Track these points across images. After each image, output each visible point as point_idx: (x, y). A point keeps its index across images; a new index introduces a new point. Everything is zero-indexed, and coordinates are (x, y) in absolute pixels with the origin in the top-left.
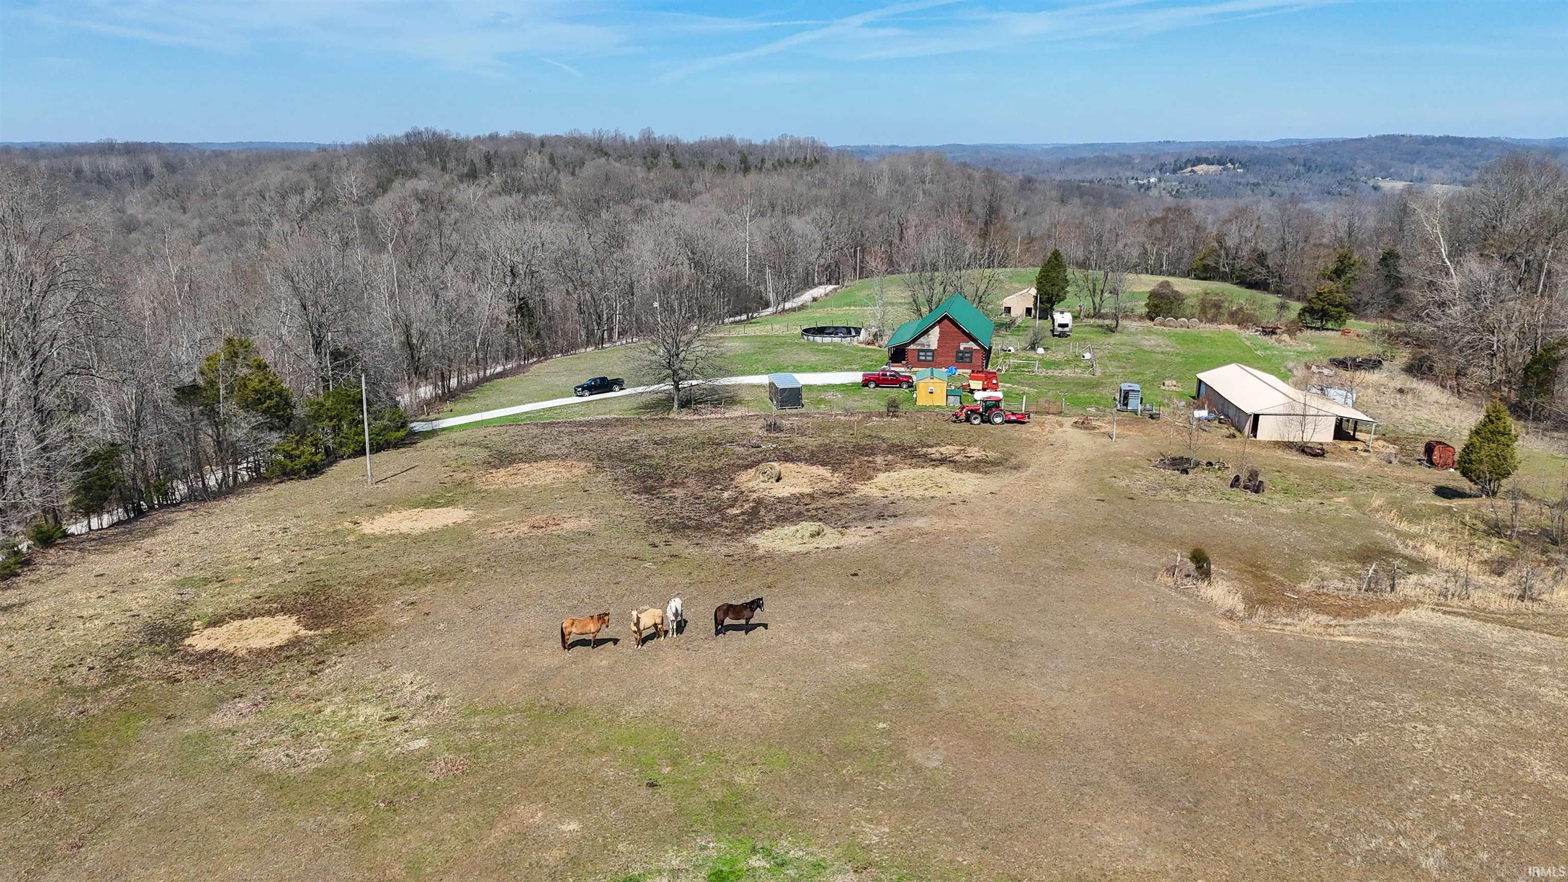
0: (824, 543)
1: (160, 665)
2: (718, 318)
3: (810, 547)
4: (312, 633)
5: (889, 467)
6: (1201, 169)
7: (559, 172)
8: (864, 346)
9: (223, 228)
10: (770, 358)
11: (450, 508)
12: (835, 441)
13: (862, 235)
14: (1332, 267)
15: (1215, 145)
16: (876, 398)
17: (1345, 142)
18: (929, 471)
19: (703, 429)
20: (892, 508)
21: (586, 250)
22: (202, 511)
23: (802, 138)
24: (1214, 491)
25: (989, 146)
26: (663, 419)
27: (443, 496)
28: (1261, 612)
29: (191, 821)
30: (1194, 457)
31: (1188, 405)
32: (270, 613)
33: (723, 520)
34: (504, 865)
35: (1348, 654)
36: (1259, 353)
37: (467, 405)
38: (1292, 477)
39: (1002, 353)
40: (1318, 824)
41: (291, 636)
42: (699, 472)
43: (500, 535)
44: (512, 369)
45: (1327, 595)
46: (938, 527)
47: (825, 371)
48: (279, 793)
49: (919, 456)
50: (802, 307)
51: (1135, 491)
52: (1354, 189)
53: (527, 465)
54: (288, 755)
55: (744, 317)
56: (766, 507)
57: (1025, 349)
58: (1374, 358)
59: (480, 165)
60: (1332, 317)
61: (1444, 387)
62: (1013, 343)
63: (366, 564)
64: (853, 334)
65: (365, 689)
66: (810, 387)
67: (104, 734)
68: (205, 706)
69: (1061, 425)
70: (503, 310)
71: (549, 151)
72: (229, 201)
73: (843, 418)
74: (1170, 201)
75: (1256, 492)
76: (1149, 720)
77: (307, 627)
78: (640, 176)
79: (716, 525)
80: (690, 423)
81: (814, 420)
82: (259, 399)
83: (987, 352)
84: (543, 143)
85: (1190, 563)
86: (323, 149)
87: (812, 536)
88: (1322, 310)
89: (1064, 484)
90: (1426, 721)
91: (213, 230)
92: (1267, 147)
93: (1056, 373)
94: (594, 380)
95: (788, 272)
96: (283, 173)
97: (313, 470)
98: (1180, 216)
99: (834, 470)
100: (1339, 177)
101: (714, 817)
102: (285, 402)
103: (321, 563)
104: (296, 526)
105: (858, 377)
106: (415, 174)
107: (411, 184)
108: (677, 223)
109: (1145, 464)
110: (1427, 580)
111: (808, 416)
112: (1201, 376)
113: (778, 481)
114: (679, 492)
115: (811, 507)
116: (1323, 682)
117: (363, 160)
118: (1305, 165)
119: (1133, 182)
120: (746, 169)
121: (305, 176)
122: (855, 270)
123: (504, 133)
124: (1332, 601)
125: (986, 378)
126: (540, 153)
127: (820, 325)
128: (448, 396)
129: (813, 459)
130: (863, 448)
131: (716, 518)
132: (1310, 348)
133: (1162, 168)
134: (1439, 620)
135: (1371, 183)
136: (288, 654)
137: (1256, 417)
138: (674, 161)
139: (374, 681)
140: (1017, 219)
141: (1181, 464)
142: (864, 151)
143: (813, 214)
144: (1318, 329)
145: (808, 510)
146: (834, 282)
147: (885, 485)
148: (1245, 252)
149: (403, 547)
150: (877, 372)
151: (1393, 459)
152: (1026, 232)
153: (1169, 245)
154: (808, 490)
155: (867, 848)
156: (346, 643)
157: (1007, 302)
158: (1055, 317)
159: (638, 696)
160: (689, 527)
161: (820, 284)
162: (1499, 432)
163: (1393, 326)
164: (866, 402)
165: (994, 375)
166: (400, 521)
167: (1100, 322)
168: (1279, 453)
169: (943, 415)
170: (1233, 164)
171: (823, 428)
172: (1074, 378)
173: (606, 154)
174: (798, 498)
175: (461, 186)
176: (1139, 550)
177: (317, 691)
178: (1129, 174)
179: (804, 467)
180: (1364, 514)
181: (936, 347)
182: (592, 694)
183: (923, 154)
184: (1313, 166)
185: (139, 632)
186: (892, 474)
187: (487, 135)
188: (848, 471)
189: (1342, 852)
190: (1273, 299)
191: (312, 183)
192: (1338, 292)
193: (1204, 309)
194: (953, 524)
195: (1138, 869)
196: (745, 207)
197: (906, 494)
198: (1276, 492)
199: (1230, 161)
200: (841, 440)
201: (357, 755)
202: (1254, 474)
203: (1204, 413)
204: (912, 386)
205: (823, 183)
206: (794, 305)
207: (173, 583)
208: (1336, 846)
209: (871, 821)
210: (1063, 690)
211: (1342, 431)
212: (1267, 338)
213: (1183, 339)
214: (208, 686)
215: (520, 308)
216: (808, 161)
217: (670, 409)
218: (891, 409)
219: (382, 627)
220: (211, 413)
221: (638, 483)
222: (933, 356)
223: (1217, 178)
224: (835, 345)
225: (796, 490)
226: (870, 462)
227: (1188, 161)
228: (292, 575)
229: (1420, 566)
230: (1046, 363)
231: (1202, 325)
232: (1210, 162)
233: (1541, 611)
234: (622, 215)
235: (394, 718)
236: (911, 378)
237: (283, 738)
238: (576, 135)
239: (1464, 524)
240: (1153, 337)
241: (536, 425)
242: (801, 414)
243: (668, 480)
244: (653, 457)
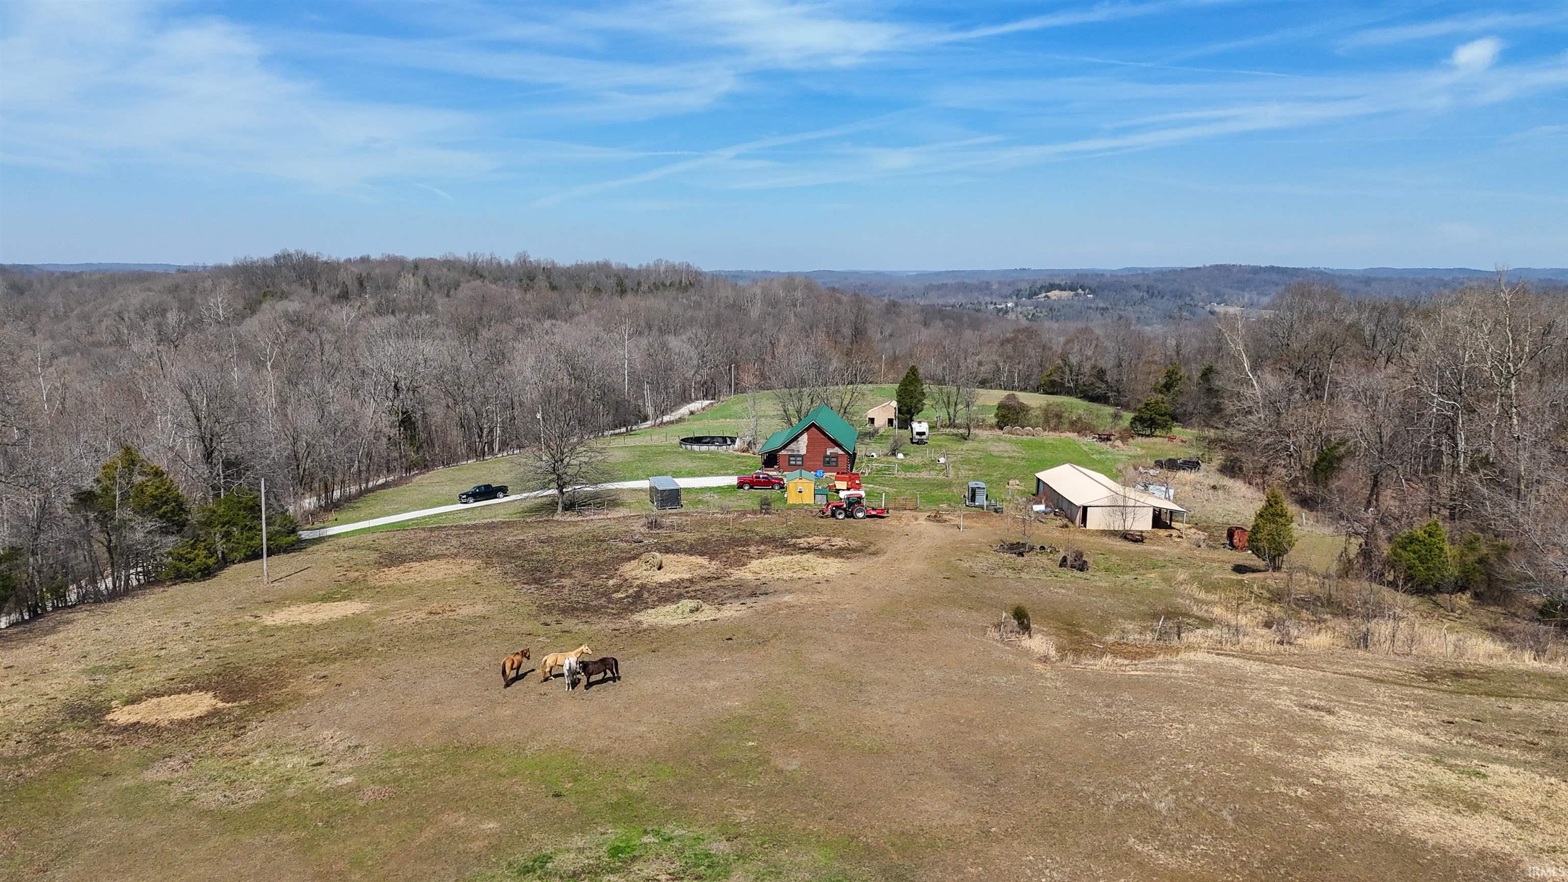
0: (701, 617)
1: (86, 736)
2: (598, 431)
3: (689, 620)
4: (230, 705)
5: (761, 555)
6: (1054, 294)
7: (434, 294)
8: (739, 453)
9: (77, 349)
10: (650, 465)
11: (347, 602)
12: (713, 536)
13: (737, 354)
14: (1162, 381)
15: (1067, 272)
16: (750, 498)
17: (1183, 271)
18: (797, 557)
19: (587, 528)
20: (763, 588)
21: (467, 367)
22: (99, 611)
23: (677, 263)
24: (1045, 570)
25: (857, 273)
26: (548, 521)
27: (338, 592)
28: (1070, 657)
29: (147, 846)
30: (1029, 542)
31: (1029, 501)
32: (188, 691)
33: (609, 602)
34: (435, 854)
35: (1133, 684)
36: (1094, 457)
37: (351, 514)
38: (1114, 558)
39: (866, 459)
40: (1086, 788)
41: (209, 708)
42: (584, 564)
43: (398, 622)
44: (394, 481)
45: (1127, 644)
46: (804, 601)
47: (703, 475)
48: (223, 823)
49: (789, 546)
50: (680, 420)
51: (976, 570)
52: (1193, 313)
53: (418, 564)
54: (225, 796)
55: (623, 430)
56: (649, 591)
57: (886, 455)
58: (1194, 460)
59: (353, 287)
60: (1159, 425)
61: (1250, 484)
62: (876, 450)
63: (273, 649)
64: (729, 442)
65: (287, 745)
66: (689, 490)
67: (45, 791)
68: (138, 765)
69: (916, 519)
70: (387, 424)
71: (424, 273)
72: (84, 323)
73: (719, 516)
74: (1024, 322)
75: (1081, 570)
76: (967, 730)
77: (222, 700)
78: (517, 298)
79: (603, 607)
80: (575, 524)
81: (693, 518)
82: (156, 504)
83: (852, 457)
84: (416, 266)
85: (1013, 620)
86: (182, 271)
87: (692, 611)
88: (1151, 419)
89: (915, 566)
90: (1182, 723)
91: (66, 352)
92: (1113, 274)
93: (914, 475)
94: (479, 487)
95: (666, 387)
96: (144, 295)
97: (207, 573)
98: (1029, 337)
99: (711, 559)
100: (1179, 302)
101: (611, 814)
102: (180, 507)
103: (228, 649)
104: (197, 620)
105: (733, 480)
106: (284, 296)
107: (281, 306)
108: (558, 341)
109: (988, 549)
110: (1210, 632)
111: (687, 515)
112: (1039, 475)
113: (659, 569)
114: (566, 582)
115: (690, 589)
116: (1109, 700)
117: (228, 281)
118: (1148, 292)
119: (992, 307)
120: (623, 292)
121: (168, 298)
122: (730, 386)
123: (375, 255)
124: (1130, 648)
125: (850, 479)
126: (413, 275)
127: (697, 435)
128: (331, 507)
129: (692, 550)
130: (739, 540)
131: (603, 601)
132: (1140, 452)
133: (1018, 293)
134: (1211, 658)
135: (1208, 308)
136: (209, 723)
137: (1085, 509)
138: (551, 283)
139: (297, 738)
140: (884, 340)
141: (1018, 549)
142: (737, 276)
143: (689, 334)
144: (1148, 436)
145: (687, 592)
146: (710, 397)
147: (757, 570)
148: (1087, 368)
149: (306, 635)
150: (751, 474)
151: (1201, 543)
152: (892, 352)
153: (1019, 363)
154: (687, 576)
155: (739, 825)
156: (263, 712)
157: (871, 414)
158: (913, 426)
159: (540, 735)
160: (577, 610)
161: (697, 399)
162: (1278, 515)
163: (1212, 433)
164: (741, 502)
165: (857, 476)
166: (300, 614)
167: (955, 431)
168: (1105, 540)
169: (812, 512)
170: (1083, 290)
171: (701, 525)
172: (930, 479)
173: (481, 276)
174: (679, 583)
175: (334, 308)
176: (974, 614)
177: (242, 749)
178: (988, 299)
179: (684, 558)
180: (1171, 586)
181: (805, 452)
182: (499, 735)
183: (794, 280)
184: (1156, 292)
185: (59, 712)
186: (764, 560)
187: (358, 257)
188: (725, 559)
189: (1100, 803)
190: (1109, 410)
191: (176, 305)
192: (1163, 403)
193: (1047, 421)
194: (817, 598)
195: (948, 824)
196: (623, 327)
197: (776, 576)
198: (1099, 570)
199: (1080, 287)
200: (718, 534)
201: (291, 791)
202: (1079, 555)
203: (1041, 508)
204: (783, 488)
205: (698, 305)
206: (672, 419)
207: (84, 671)
208: (1097, 801)
209: (741, 807)
210: (900, 712)
211: (1160, 520)
212: (1103, 443)
213: (1028, 445)
214: (136, 750)
215: (402, 422)
216: (683, 284)
217: (554, 511)
218: (765, 507)
219: (297, 697)
220: (105, 519)
221: (528, 576)
222: (802, 461)
223: (1069, 303)
224: (711, 453)
225: (676, 577)
226: (744, 551)
227: (1042, 287)
228: (201, 660)
229: (1207, 623)
230: (905, 466)
231: (1046, 433)
232: (1062, 288)
233: (1296, 652)
234: (504, 334)
235: (320, 764)
236: (782, 480)
237: (217, 784)
238: (451, 258)
239: (1252, 593)
240: (1002, 443)
241: (424, 529)
242: (681, 513)
243: (556, 572)
244: (540, 553)
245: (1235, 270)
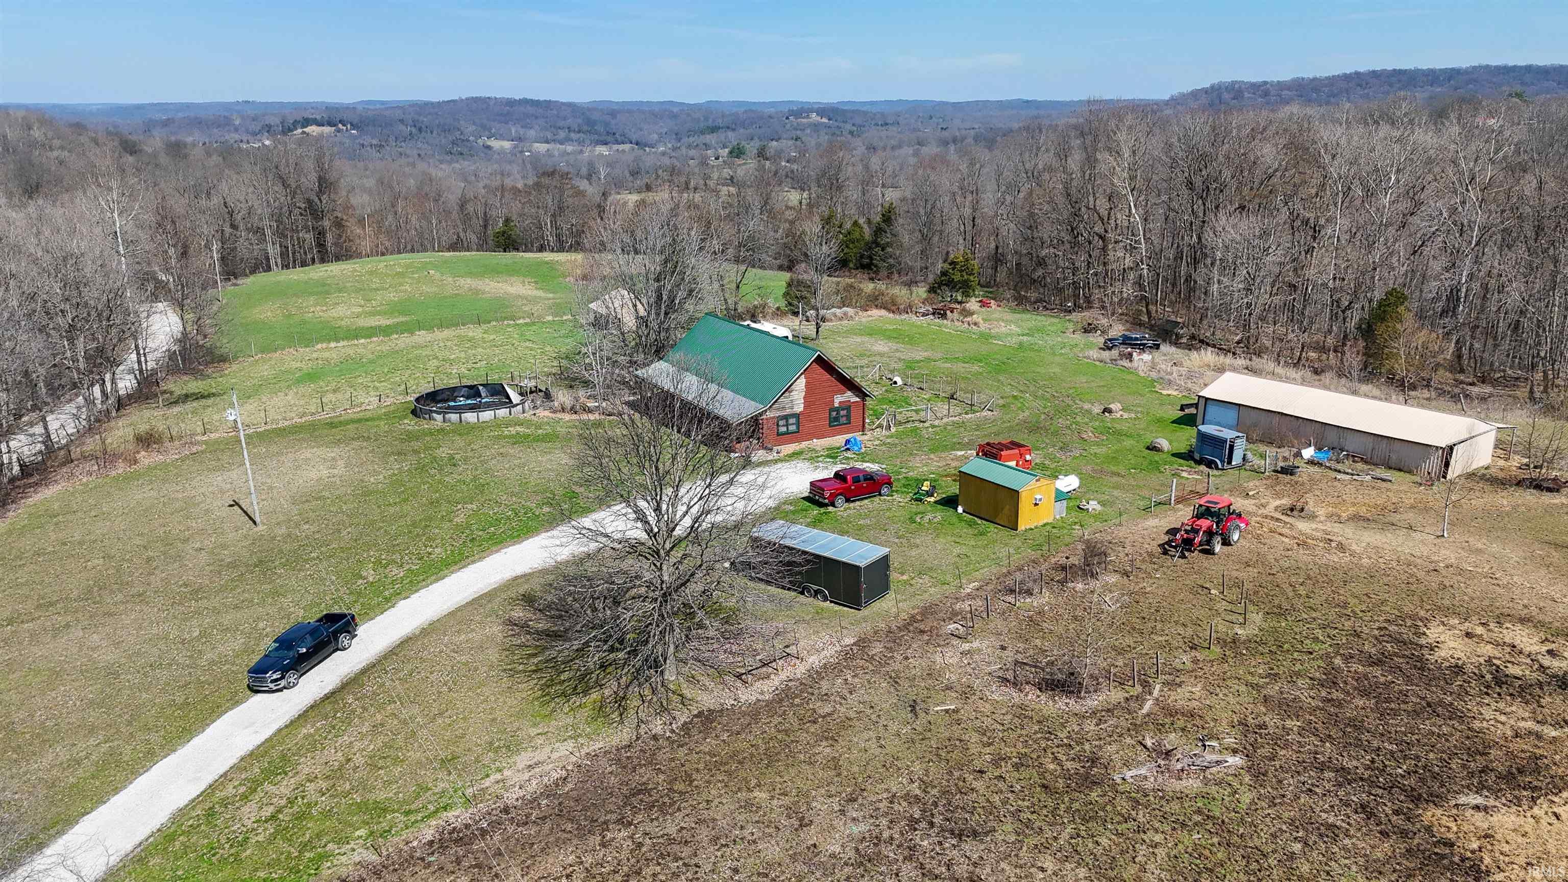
6: (313, 130)
52: (469, 148)
60: (969, 287)
88: (963, 282)
100: (451, 137)
118: (414, 126)
119: (246, 144)
133: (270, 130)
135: (480, 142)
137: (1452, 449)
170: (344, 125)
178: (236, 136)
181: (801, 409)
184: (423, 127)
199: (340, 122)
203: (1309, 452)
222: (798, 424)
223: (332, 139)
227: (296, 122)
231: (858, 314)
232: (320, 124)
245: (492, 103)
